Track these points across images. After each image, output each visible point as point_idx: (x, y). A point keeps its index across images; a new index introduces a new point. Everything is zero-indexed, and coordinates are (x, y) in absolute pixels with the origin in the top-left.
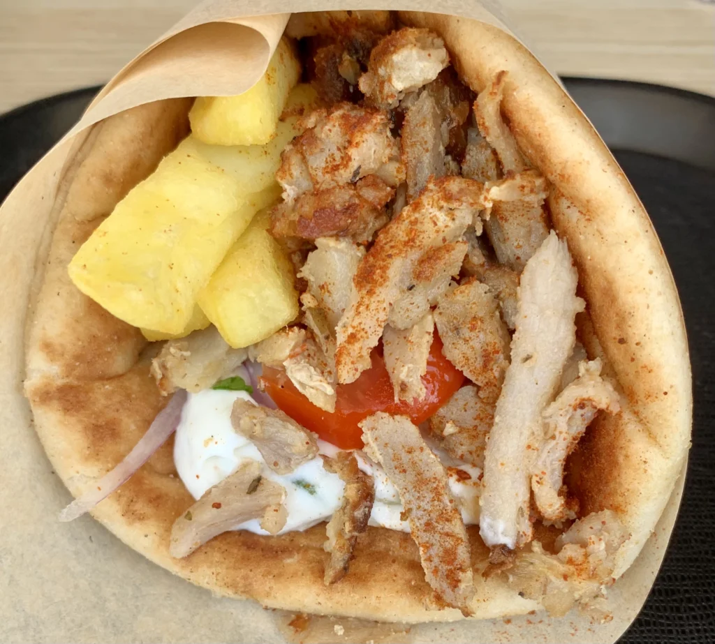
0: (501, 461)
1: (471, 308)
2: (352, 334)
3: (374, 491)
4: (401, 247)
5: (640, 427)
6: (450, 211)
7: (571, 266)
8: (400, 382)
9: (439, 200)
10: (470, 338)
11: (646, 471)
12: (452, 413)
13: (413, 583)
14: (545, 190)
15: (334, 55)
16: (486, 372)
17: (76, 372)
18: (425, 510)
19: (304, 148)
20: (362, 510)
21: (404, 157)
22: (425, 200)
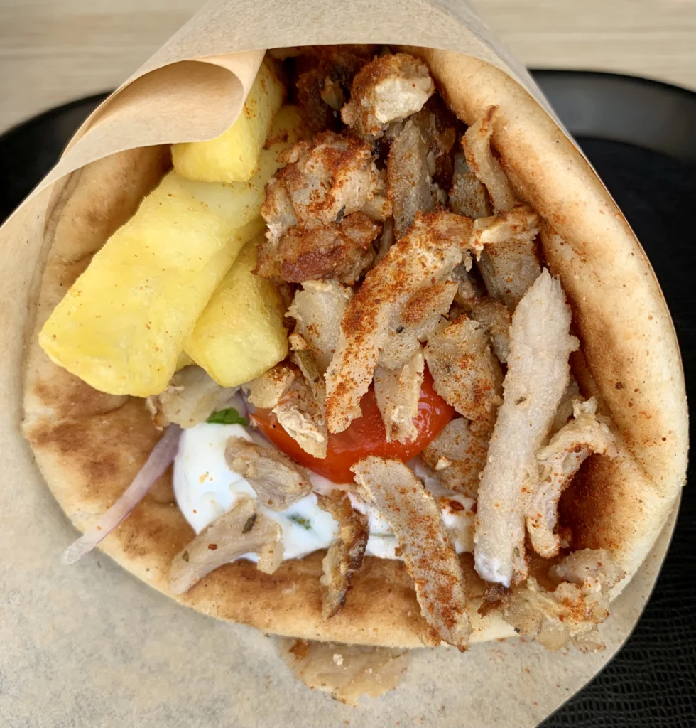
0: (495, 501)
1: (462, 346)
2: (341, 384)
3: (369, 527)
4: (389, 292)
5: (635, 466)
6: (438, 251)
7: (564, 304)
8: (392, 423)
9: (427, 241)
10: (461, 376)
11: (641, 510)
12: (444, 446)
13: (409, 614)
14: (537, 226)
15: (317, 80)
16: (477, 407)
17: (73, 412)
18: (419, 547)
19: (287, 183)
20: (356, 550)
21: (390, 192)
22: (413, 239)
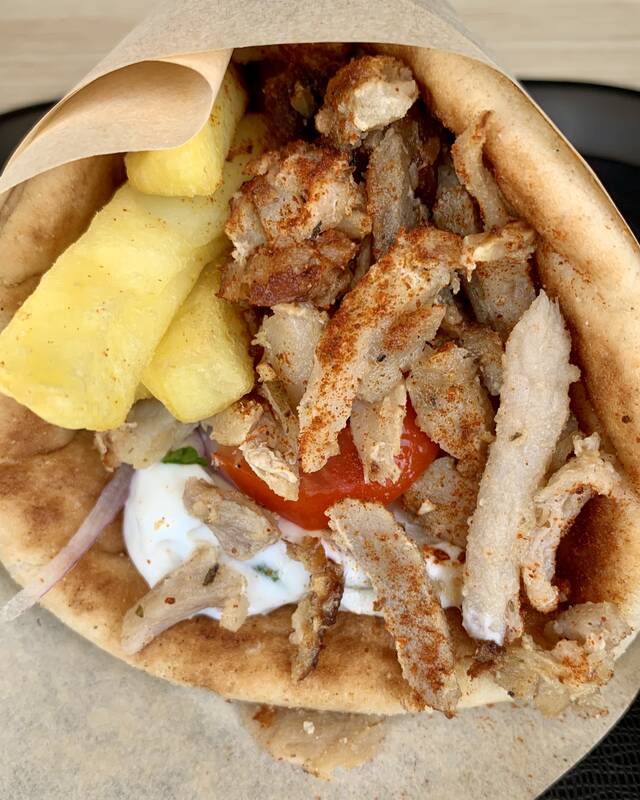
0: (487, 550)
1: (449, 377)
2: (317, 418)
3: (344, 580)
4: (370, 316)
6: (424, 271)
7: (564, 330)
8: (371, 462)
9: (412, 259)
10: (448, 410)
12: (428, 488)
13: (389, 676)
14: (533, 244)
15: (285, 86)
16: (465, 444)
17: (12, 451)
18: (400, 601)
19: (255, 197)
20: (331, 604)
21: (369, 207)
22: (397, 258)
